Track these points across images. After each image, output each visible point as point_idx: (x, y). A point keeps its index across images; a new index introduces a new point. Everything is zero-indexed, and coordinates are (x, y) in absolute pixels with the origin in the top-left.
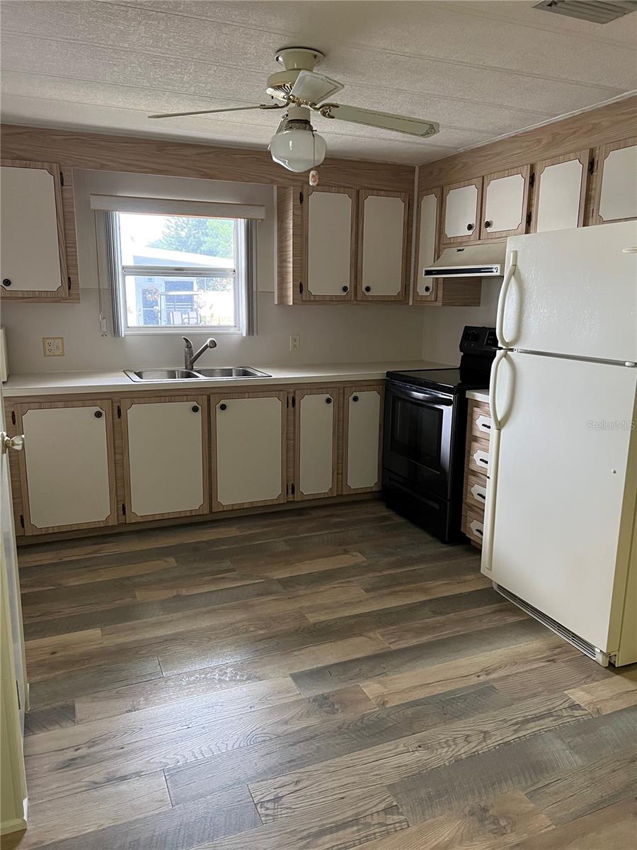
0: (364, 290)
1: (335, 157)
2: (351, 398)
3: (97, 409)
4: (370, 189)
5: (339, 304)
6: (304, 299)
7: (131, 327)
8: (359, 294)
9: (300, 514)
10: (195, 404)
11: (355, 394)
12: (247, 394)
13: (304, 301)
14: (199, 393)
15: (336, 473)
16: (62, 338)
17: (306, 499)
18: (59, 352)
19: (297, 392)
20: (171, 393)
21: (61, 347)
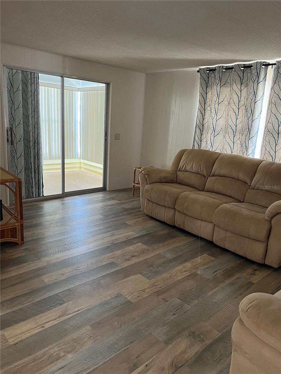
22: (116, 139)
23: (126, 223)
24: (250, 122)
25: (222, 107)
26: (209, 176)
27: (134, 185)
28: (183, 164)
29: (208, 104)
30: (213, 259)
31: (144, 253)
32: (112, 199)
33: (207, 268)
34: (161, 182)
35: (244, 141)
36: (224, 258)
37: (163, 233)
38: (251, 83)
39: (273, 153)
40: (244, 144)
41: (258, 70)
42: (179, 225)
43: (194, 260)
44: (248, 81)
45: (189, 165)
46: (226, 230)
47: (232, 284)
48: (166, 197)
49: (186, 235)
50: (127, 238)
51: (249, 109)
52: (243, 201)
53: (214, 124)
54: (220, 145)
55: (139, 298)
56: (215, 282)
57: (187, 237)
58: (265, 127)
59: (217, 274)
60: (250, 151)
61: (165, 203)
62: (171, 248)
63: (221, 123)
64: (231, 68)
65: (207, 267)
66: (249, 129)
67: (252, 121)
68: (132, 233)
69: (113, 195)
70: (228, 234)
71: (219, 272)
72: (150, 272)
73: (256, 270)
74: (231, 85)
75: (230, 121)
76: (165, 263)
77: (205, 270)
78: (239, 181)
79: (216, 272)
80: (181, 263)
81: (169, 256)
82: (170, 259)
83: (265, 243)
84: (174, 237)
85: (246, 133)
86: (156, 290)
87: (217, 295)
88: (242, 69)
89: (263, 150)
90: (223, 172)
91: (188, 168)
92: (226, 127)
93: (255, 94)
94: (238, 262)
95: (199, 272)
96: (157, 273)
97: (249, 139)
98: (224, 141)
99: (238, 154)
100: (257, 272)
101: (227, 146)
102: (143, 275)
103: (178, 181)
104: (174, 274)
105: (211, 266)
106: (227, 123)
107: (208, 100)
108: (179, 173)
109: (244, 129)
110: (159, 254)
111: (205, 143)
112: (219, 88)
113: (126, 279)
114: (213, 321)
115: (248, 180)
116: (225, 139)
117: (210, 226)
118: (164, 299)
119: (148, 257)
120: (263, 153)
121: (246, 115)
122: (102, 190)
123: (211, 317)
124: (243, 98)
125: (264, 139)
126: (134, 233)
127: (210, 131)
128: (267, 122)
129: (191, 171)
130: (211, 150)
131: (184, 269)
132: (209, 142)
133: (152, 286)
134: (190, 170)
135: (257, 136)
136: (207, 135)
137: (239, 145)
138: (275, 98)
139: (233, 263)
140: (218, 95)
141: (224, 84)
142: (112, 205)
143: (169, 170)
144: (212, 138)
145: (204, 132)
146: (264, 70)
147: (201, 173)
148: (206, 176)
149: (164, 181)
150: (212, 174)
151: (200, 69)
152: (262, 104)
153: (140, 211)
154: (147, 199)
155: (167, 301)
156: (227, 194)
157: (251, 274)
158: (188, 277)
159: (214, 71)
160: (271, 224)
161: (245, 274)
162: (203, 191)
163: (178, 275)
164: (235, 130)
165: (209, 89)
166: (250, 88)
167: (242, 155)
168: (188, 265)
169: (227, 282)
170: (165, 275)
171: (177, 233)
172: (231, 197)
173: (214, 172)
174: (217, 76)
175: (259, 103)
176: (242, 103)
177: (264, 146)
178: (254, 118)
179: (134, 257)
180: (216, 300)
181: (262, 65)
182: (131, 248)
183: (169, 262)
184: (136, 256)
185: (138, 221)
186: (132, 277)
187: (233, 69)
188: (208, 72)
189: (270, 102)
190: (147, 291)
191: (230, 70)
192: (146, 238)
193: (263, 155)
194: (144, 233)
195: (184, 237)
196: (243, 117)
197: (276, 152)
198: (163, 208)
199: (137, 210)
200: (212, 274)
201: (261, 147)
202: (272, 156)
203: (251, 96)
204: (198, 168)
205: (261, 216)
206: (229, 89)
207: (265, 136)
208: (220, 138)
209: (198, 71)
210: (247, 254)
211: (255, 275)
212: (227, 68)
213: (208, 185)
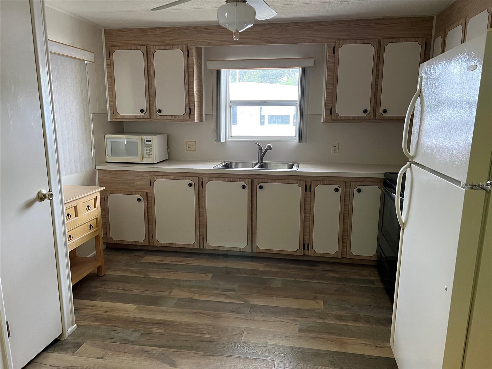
0: (381, 112)
1: (363, 18)
2: (355, 190)
3: (190, 182)
4: (390, 38)
5: (361, 122)
6: (333, 119)
7: (233, 137)
8: (378, 115)
9: (312, 265)
10: (244, 184)
11: (359, 187)
12: (277, 180)
13: (332, 120)
14: (247, 177)
15: (341, 242)
16: (195, 142)
17: (317, 255)
18: (193, 149)
19: (313, 182)
20: (230, 176)
21: (194, 146)
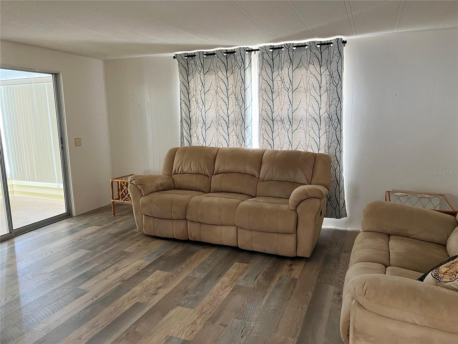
22: (76, 145)
23: (125, 252)
24: (243, 111)
25: (210, 97)
26: (213, 174)
27: (113, 202)
28: (179, 166)
29: (192, 94)
30: (246, 265)
31: (169, 280)
32: (87, 225)
33: (246, 277)
34: (158, 190)
35: (239, 133)
36: (257, 261)
37: (177, 252)
38: (237, 69)
39: (271, 142)
40: (240, 136)
41: (242, 56)
42: (194, 237)
43: (228, 272)
44: (233, 68)
45: (186, 165)
46: (251, 230)
47: (278, 286)
48: (173, 207)
49: (204, 247)
50: (138, 268)
51: (240, 98)
52: (255, 196)
53: (204, 116)
54: (213, 139)
55: (194, 333)
56: (261, 289)
57: (206, 249)
58: (259, 115)
59: (259, 280)
60: (248, 141)
61: (173, 214)
62: (197, 266)
63: (211, 114)
64: (213, 54)
65: (246, 275)
66: (243, 118)
67: (245, 110)
68: (140, 261)
69: (86, 220)
70: (254, 234)
71: (259, 277)
72: (189, 299)
73: (291, 265)
74: (216, 73)
75: (221, 111)
76: (199, 285)
77: (246, 279)
78: (246, 175)
79: (257, 279)
80: (217, 280)
81: (200, 275)
82: (203, 279)
83: (295, 234)
84: (193, 253)
85: (240, 123)
86: (207, 317)
87: (270, 301)
88: (225, 54)
89: (261, 140)
90: (227, 168)
91: (185, 170)
92: (218, 119)
93: (244, 81)
94: (270, 261)
95: (241, 284)
96: (197, 299)
97: (245, 129)
98: (218, 134)
99: (235, 147)
100: (293, 267)
101: (222, 140)
102: (183, 306)
103: (176, 186)
104: (216, 294)
105: (248, 274)
106: (218, 115)
107: (191, 90)
108: (174, 176)
109: (237, 119)
110: (187, 276)
111: (196, 138)
112: (202, 76)
113: (166, 318)
114: (283, 329)
115: (256, 173)
116: (218, 132)
117: (233, 229)
118: (222, 325)
119: (176, 284)
120: (262, 142)
121: (237, 104)
122: (68, 215)
123: (278, 327)
124: (230, 86)
125: (260, 127)
126: (143, 261)
127: (200, 124)
128: (261, 110)
129: (190, 172)
130: (204, 145)
131: (224, 286)
132: (200, 137)
133: (200, 315)
134: (188, 171)
135: (252, 125)
136: (196, 129)
137: (235, 137)
138: (265, 84)
139: (267, 264)
140: (203, 84)
141: (208, 72)
142: (93, 233)
143: (161, 174)
144: (204, 132)
145: (193, 126)
146: (248, 55)
147: (202, 173)
148: (209, 176)
149: (161, 189)
150: (216, 172)
151: (177, 54)
152: (251, 91)
153: (135, 233)
154: (145, 215)
155: (226, 326)
156: (238, 191)
157: (289, 270)
158: (233, 292)
159: (193, 57)
160: (297, 213)
161: (284, 272)
162: (210, 193)
163: (222, 294)
164: (227, 121)
165: (190, 78)
166: (236, 75)
167: (240, 147)
168: (225, 279)
169: (273, 285)
170: (208, 298)
171: (194, 248)
172: (242, 194)
173: (217, 170)
174: (198, 63)
175: (248, 91)
176: (230, 91)
177: (261, 135)
178: (246, 107)
179: (161, 289)
180: (273, 307)
181: (245, 51)
182: (150, 279)
183: (202, 282)
184: (162, 286)
185: (139, 246)
186: (172, 312)
187: (215, 55)
188: (186, 58)
189: (260, 89)
190: (198, 322)
191: (212, 56)
192: (161, 263)
193: (262, 145)
194: (154, 258)
195: (204, 250)
196: (234, 107)
197: (273, 140)
198: (169, 223)
199: (129, 232)
200: (254, 282)
201: (258, 136)
202: (270, 145)
203: (240, 84)
204: (198, 167)
205: (285, 207)
206: (214, 76)
207: (261, 124)
208: (212, 131)
209: (174, 57)
210: (279, 251)
211: (293, 270)
212: (208, 54)
213: (213, 186)
